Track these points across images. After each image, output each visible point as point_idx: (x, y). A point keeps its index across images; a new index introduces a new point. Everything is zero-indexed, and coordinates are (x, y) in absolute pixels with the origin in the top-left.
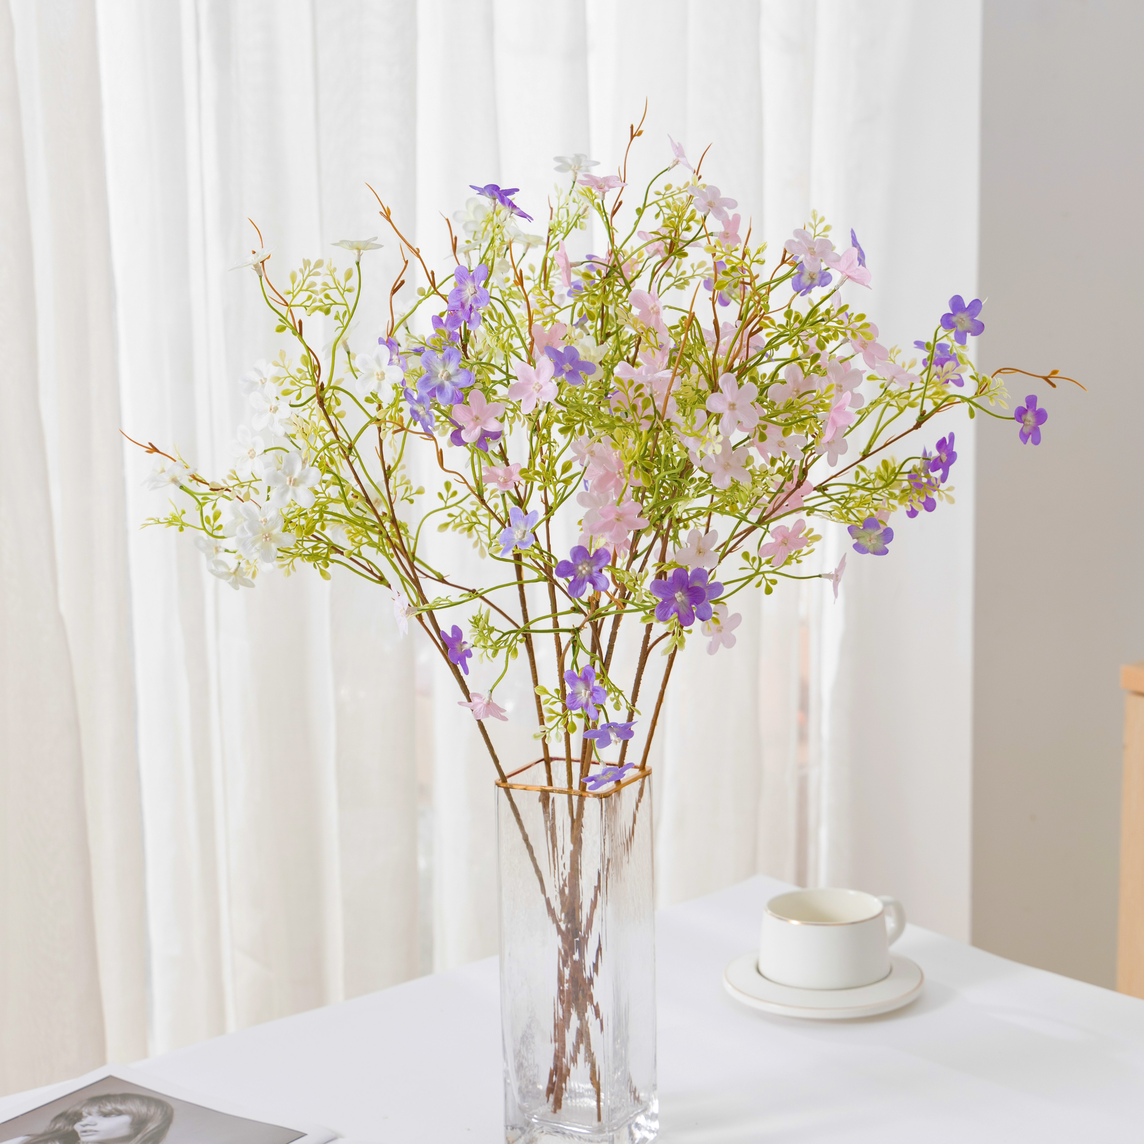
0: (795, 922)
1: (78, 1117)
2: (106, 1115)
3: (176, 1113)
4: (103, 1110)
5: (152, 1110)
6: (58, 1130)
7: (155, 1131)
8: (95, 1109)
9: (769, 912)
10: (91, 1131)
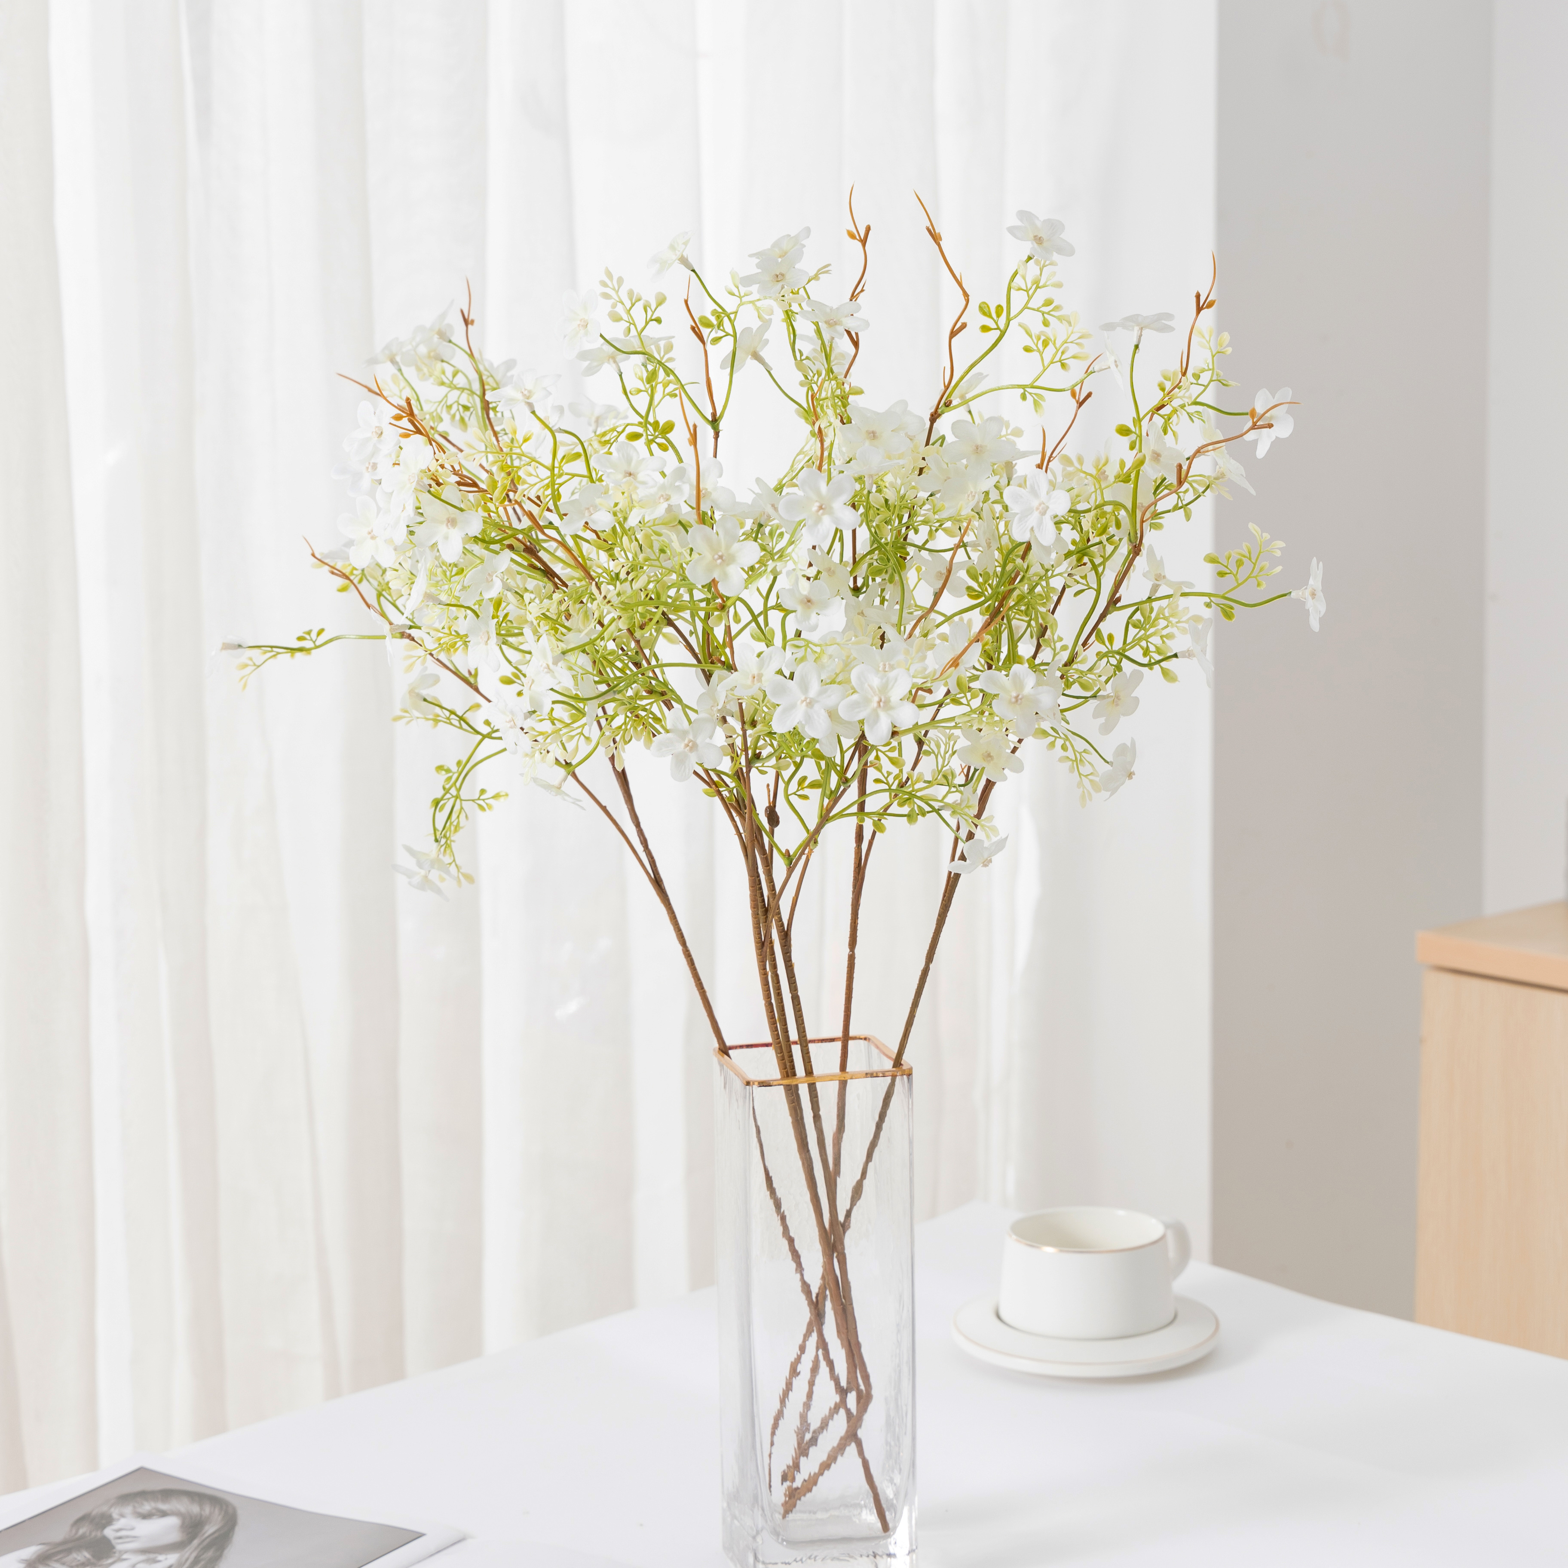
0: (1050, 1250)
1: (106, 1520)
2: (146, 1516)
3: (240, 1512)
4: (140, 1510)
5: (207, 1510)
6: (83, 1537)
7: (216, 1535)
8: (128, 1510)
9: (1014, 1237)
10: (127, 1537)
